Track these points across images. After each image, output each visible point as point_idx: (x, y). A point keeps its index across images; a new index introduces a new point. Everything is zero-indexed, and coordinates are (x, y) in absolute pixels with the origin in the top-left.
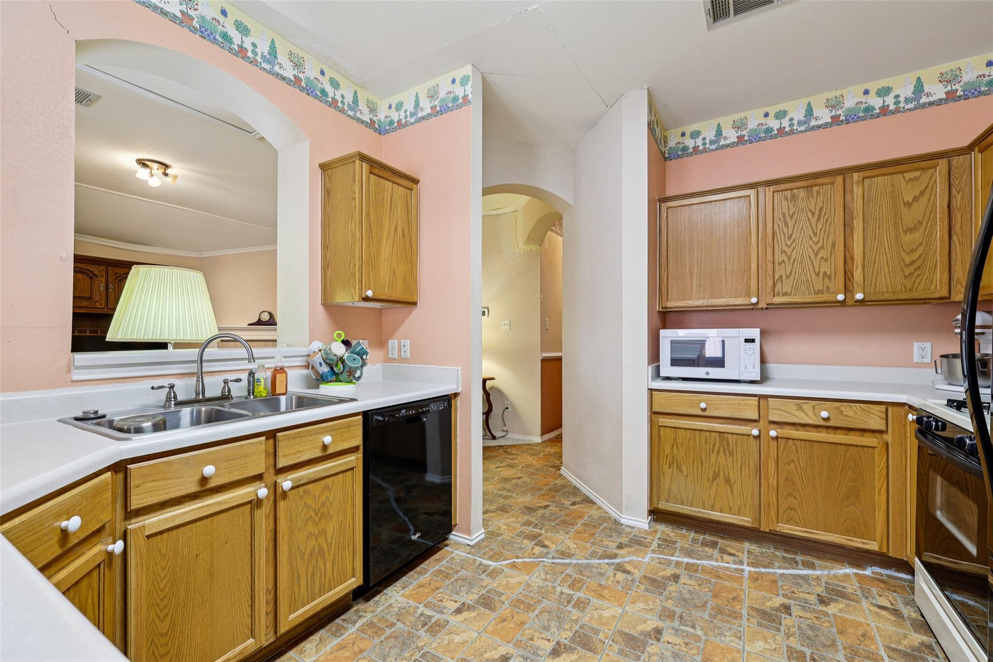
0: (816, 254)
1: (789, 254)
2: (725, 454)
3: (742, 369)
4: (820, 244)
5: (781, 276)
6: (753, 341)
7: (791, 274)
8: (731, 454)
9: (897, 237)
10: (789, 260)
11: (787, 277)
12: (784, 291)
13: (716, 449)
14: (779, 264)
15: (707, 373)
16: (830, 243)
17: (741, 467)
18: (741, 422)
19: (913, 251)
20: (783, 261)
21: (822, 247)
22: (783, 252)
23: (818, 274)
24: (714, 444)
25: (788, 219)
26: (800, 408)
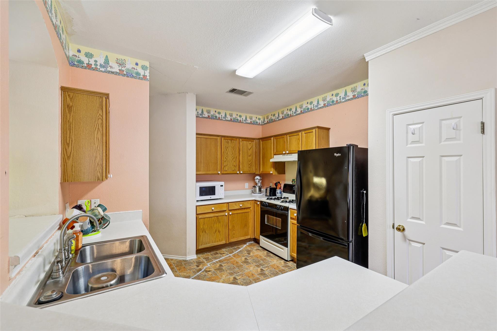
0: (233, 160)
1: (227, 159)
2: (218, 223)
3: (220, 195)
4: (234, 157)
5: (225, 165)
6: (222, 186)
7: (227, 165)
8: (220, 223)
9: (248, 157)
10: (227, 160)
11: (227, 166)
12: (226, 170)
13: (216, 222)
14: (225, 162)
15: (211, 198)
16: (236, 157)
17: (222, 226)
18: (222, 212)
19: (250, 161)
20: (226, 161)
21: (234, 158)
22: (226, 158)
23: (233, 166)
24: (215, 221)
25: (227, 149)
26: (236, 205)
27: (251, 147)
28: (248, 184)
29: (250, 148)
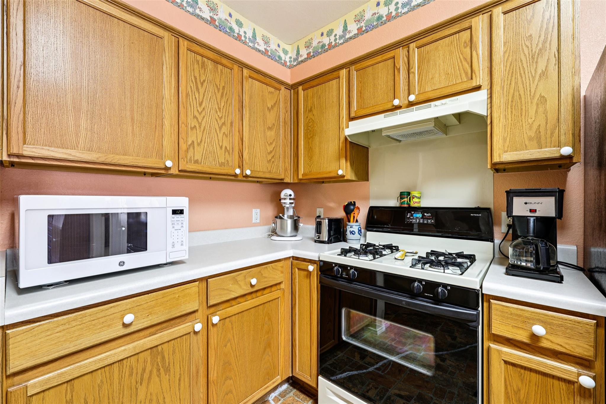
0: (220, 128)
1: (200, 121)
2: (159, 376)
3: (170, 248)
4: (223, 120)
5: (193, 142)
6: (181, 212)
7: (201, 141)
8: (167, 370)
9: (265, 132)
10: (200, 127)
11: (199, 144)
12: (196, 159)
13: (146, 376)
14: (192, 129)
15: (122, 264)
16: (229, 121)
17: (179, 380)
18: (178, 321)
19: (271, 143)
20: (195, 126)
21: (224, 124)
22: (195, 117)
23: (221, 147)
24: (144, 370)
25: (200, 86)
26: (236, 281)
27: (275, 104)
28: (258, 210)
29: (272, 107)
